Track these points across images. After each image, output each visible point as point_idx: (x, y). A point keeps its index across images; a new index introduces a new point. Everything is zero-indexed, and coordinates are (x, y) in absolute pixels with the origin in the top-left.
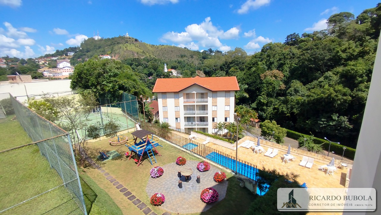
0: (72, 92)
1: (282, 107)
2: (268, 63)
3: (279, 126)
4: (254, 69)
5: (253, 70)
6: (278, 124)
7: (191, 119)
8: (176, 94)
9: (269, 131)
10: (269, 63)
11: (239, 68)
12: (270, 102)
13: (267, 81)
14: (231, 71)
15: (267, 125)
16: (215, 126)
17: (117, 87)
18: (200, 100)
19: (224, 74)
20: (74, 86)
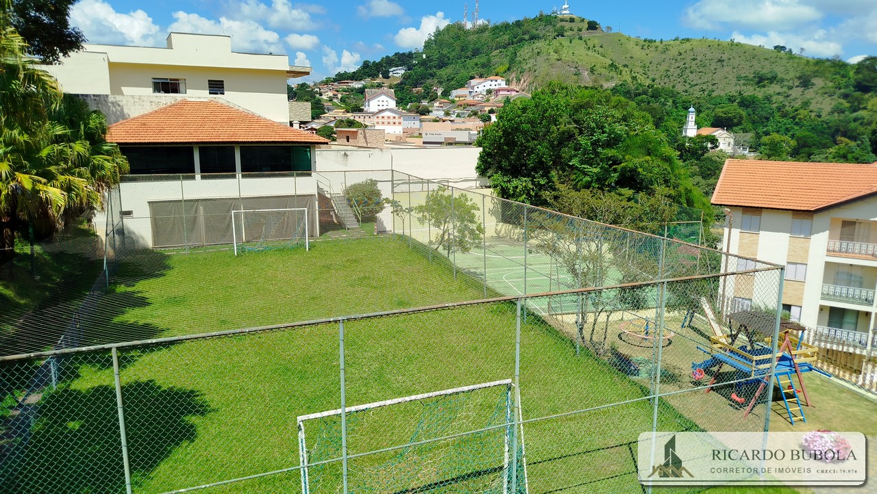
0: (478, 182)
7: (849, 319)
8: (802, 218)
20: (483, 169)
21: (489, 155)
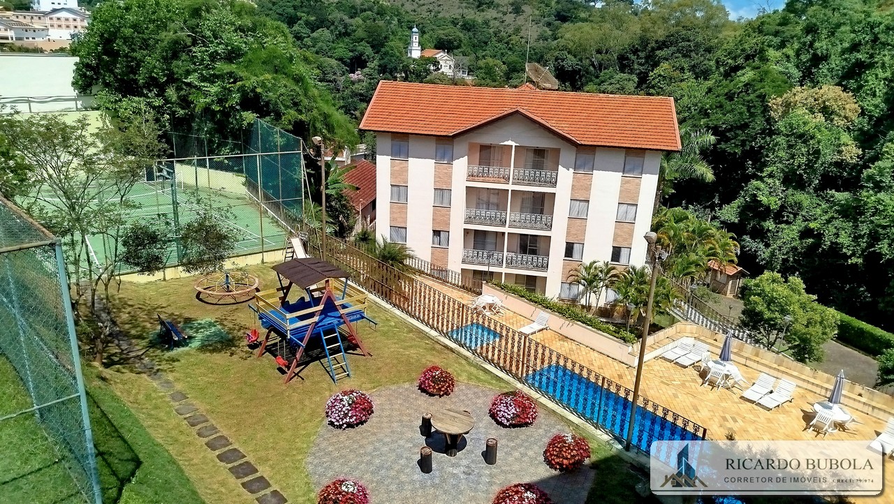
0: (79, 103)
1: (835, 231)
2: (804, 58)
3: (815, 297)
4: (747, 75)
5: (742, 79)
6: (808, 291)
7: (490, 240)
8: (444, 145)
9: (773, 312)
10: (809, 56)
11: (693, 68)
12: (791, 206)
13: (791, 125)
14: (660, 75)
15: (767, 289)
16: (571, 272)
17: (236, 97)
18: (529, 172)
19: (631, 86)
20: (85, 83)
21: (88, 66)
